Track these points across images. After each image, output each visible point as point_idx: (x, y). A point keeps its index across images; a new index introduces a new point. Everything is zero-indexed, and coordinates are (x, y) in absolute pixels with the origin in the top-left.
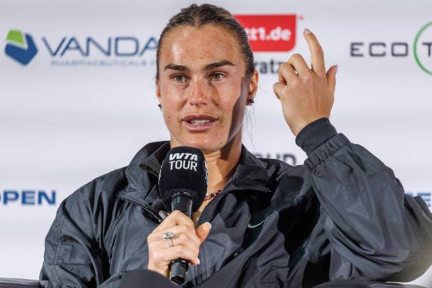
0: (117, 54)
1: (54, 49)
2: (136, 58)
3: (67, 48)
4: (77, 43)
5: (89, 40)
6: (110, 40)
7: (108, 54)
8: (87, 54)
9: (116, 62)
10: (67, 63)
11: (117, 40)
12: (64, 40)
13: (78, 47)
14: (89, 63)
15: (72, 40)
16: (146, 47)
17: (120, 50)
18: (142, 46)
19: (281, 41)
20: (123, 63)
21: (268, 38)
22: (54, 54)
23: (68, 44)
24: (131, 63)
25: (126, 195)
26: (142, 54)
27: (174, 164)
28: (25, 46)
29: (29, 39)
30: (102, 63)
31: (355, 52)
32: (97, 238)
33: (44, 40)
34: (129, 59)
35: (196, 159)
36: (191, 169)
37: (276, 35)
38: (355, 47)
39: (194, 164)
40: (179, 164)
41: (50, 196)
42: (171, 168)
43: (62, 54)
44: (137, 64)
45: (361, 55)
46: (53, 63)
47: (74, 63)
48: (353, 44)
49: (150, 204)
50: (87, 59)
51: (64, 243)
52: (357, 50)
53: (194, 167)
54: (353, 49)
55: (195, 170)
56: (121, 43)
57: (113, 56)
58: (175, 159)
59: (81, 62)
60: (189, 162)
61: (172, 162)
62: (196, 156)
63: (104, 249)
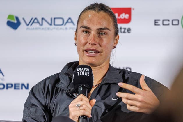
0: (55, 25)
1: (28, 23)
2: (63, 27)
3: (33, 22)
4: (37, 20)
5: (43, 19)
6: (51, 19)
7: (51, 25)
8: (42, 25)
9: (54, 28)
10: (33, 29)
11: (55, 19)
12: (32, 19)
13: (38, 22)
14: (43, 29)
15: (36, 19)
16: (67, 22)
17: (56, 23)
18: (65, 22)
19: (125, 19)
20: (57, 29)
21: (119, 18)
22: (28, 25)
23: (34, 21)
24: (61, 29)
25: (59, 86)
26: (65, 24)
27: (79, 73)
28: (15, 21)
29: (17, 18)
30: (48, 29)
31: (156, 24)
32: (47, 104)
33: (24, 19)
34: (60, 27)
35: (89, 71)
36: (87, 75)
37: (122, 16)
38: (157, 21)
39: (88, 73)
40: (81, 73)
41: (26, 85)
42: (78, 75)
43: (31, 25)
44: (63, 29)
45: (159, 25)
46: (27, 29)
47: (36, 29)
48: (155, 20)
49: (70, 90)
50: (42, 27)
51: (33, 107)
52: (157, 22)
53: (88, 74)
54: (155, 22)
55: (88, 75)
56: (56, 20)
57: (53, 26)
58: (80, 71)
59: (40, 28)
60: (86, 72)
61: (78, 72)
62: (89, 69)
63: (50, 109)
